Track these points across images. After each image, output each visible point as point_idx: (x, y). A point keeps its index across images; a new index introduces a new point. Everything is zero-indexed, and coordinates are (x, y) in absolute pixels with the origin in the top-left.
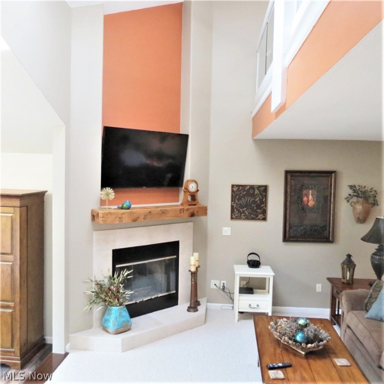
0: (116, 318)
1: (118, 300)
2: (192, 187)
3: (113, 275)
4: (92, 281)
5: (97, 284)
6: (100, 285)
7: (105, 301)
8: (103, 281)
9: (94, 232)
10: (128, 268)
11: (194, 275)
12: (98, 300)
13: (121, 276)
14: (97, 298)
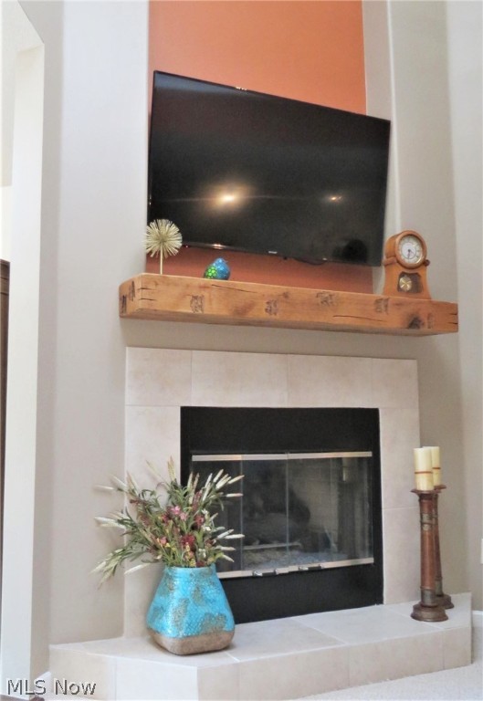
0: (186, 601)
1: (194, 550)
2: (409, 253)
3: (184, 482)
4: (120, 490)
5: (135, 501)
6: (144, 503)
7: (156, 548)
8: (153, 493)
9: (127, 348)
10: (229, 468)
11: (428, 501)
12: (137, 548)
13: (208, 486)
14: (134, 541)
